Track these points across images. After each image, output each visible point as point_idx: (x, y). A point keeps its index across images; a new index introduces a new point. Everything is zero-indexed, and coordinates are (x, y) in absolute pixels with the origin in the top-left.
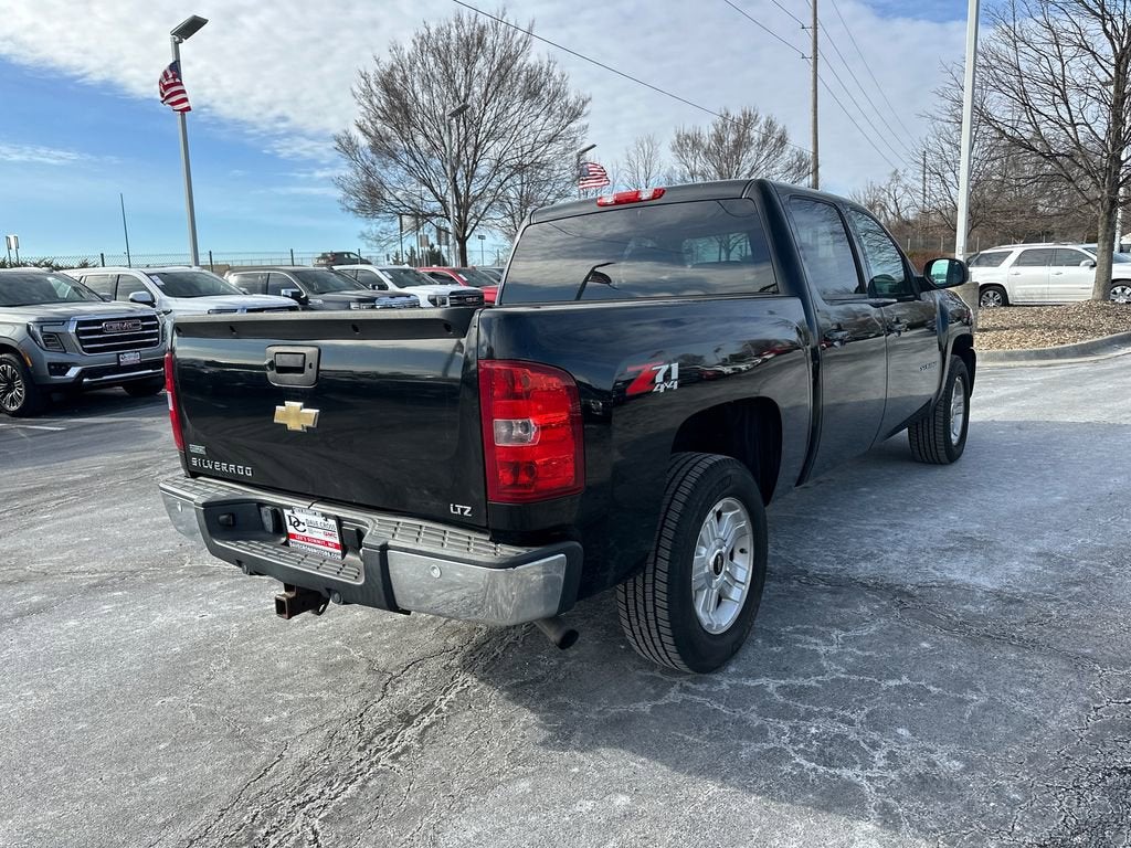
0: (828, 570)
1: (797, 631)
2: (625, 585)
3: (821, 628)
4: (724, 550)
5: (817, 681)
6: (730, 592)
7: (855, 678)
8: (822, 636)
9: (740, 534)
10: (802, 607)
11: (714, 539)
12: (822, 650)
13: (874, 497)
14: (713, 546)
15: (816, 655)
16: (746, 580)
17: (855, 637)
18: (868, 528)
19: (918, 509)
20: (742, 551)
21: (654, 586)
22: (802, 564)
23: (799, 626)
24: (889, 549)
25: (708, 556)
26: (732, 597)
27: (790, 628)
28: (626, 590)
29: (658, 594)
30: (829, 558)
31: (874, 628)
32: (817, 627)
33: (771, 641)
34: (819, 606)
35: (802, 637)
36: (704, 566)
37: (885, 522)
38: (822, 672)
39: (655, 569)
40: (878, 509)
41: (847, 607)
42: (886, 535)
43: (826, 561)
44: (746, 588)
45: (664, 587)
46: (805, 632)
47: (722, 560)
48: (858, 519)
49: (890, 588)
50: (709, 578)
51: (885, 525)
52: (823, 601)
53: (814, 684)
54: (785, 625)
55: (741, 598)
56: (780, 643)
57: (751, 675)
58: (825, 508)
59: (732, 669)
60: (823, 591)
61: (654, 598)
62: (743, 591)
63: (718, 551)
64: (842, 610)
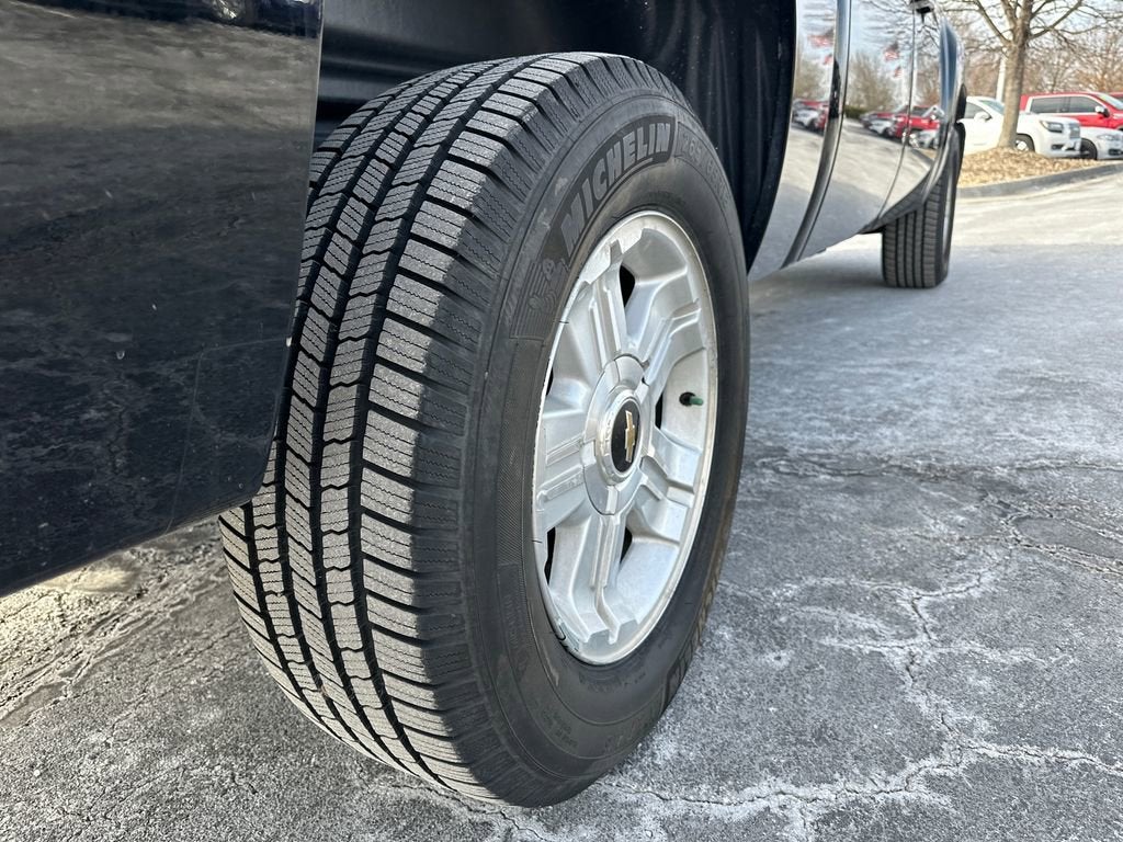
0: (826, 446)
1: (810, 596)
2: (248, 509)
3: (867, 585)
4: (641, 392)
5: (933, 783)
6: (653, 517)
7: (1029, 754)
8: (877, 605)
9: (686, 350)
10: (801, 530)
11: (615, 356)
12: (895, 653)
13: (848, 329)
14: (609, 381)
15: (886, 678)
16: (697, 481)
17: (958, 604)
18: (863, 371)
19: (926, 341)
20: (687, 399)
21: (355, 542)
22: (770, 437)
23: (811, 581)
24: (918, 402)
25: (595, 408)
26: (661, 531)
27: (792, 589)
28: (250, 527)
29: (374, 576)
30: (817, 423)
31: (988, 578)
32: (854, 581)
33: (754, 633)
34: (837, 525)
35: (827, 614)
36: (581, 444)
37: (886, 361)
38: (928, 744)
39: (358, 464)
40: (865, 345)
41: (901, 523)
42: (899, 380)
43: (812, 429)
44: (697, 502)
45: (393, 545)
46: (832, 598)
47: (637, 422)
48: (840, 359)
49: (961, 475)
50: (596, 484)
51: (889, 367)
52: (842, 513)
53: (920, 793)
54: (776, 580)
55: (684, 534)
56: (780, 638)
57: (729, 773)
58: (779, 347)
59: (666, 747)
60: (831, 489)
61: (360, 593)
62: (690, 512)
63: (626, 394)
64: (895, 532)
